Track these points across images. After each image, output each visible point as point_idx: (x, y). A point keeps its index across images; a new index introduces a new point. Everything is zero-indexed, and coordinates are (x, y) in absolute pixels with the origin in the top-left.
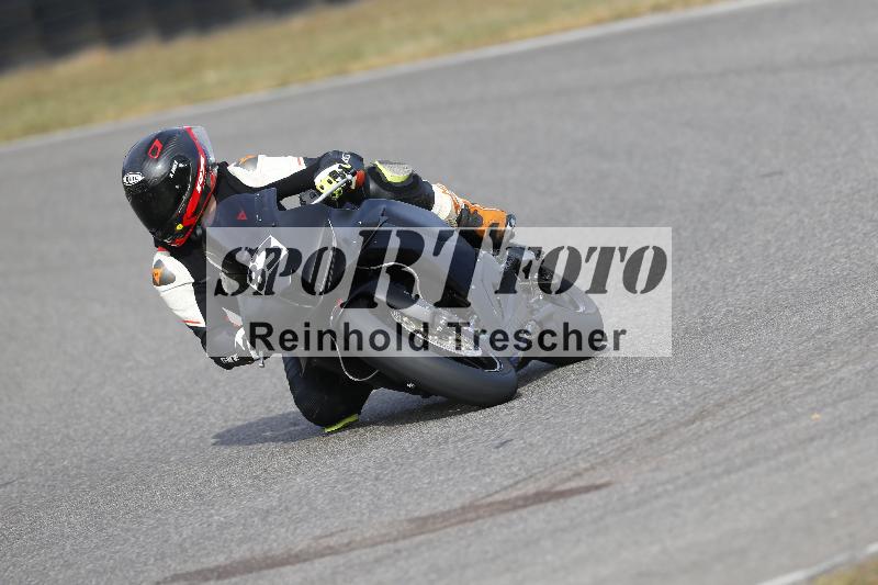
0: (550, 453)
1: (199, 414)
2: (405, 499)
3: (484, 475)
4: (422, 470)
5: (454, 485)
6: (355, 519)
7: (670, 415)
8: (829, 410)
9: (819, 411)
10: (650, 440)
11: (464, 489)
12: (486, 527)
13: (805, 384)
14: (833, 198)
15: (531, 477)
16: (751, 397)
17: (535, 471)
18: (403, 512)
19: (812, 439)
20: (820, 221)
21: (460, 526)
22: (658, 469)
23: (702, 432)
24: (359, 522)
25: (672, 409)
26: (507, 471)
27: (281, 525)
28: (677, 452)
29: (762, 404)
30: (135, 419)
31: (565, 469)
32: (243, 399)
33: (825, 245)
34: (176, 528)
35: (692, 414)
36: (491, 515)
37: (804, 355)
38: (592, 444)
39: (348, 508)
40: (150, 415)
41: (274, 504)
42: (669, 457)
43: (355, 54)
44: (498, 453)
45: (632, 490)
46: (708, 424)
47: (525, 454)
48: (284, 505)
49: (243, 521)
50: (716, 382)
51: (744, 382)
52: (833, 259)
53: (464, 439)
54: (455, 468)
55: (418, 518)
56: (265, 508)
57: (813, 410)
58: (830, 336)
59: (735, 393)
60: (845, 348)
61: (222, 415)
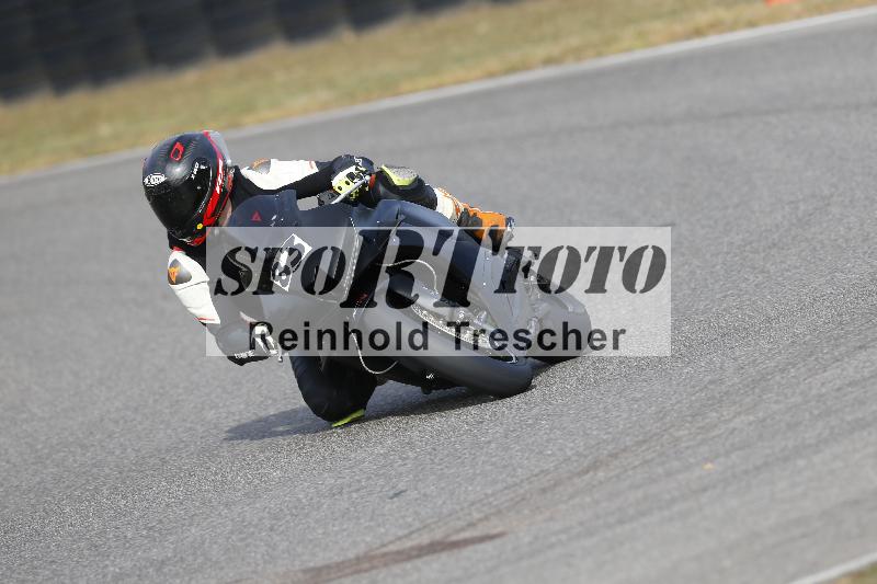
0: (444, 503)
1: (94, 465)
2: (299, 549)
3: (379, 525)
4: (317, 521)
5: (348, 535)
6: (249, 569)
7: (563, 465)
8: (722, 460)
9: (711, 462)
10: (544, 491)
11: (359, 539)
12: (381, 576)
13: (698, 434)
14: (725, 250)
15: (425, 527)
16: (644, 448)
17: (429, 521)
18: (297, 563)
19: (705, 490)
20: (712, 272)
21: (356, 576)
22: (551, 519)
23: (595, 483)
24: (254, 572)
25: (565, 460)
26: (401, 521)
27: (177, 575)
28: (571, 503)
29: (654, 455)
30: (29, 471)
31: (459, 519)
32: (139, 451)
33: (718, 296)
34: (71, 579)
35: (585, 465)
36: (386, 565)
37: (698, 405)
38: (486, 494)
39: (243, 560)
40: (46, 467)
41: (169, 555)
42: (563, 507)
43: (249, 107)
44: (393, 503)
45: (527, 539)
46: (601, 474)
47: (419, 505)
48: (179, 556)
49: (138, 573)
50: (610, 433)
51: (636, 433)
52: (725, 310)
53: (358, 490)
54: (349, 519)
55: (312, 569)
56: (160, 559)
57: (707, 460)
58: (723, 387)
59: (628, 444)
60: (738, 399)
61: (117, 466)
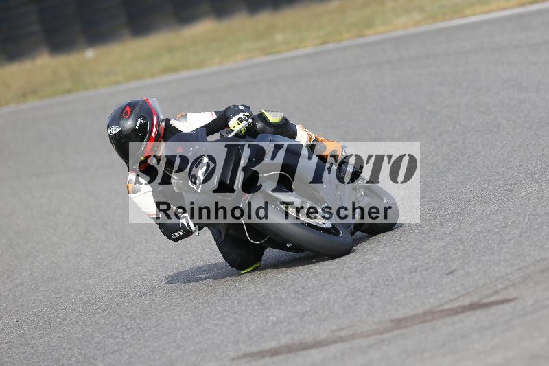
0: (480, 278)
2: (389, 307)
3: (439, 292)
4: (400, 289)
5: (419, 298)
6: (357, 319)
10: (542, 271)
11: (426, 301)
12: (438, 325)
15: (467, 294)
17: (470, 290)
18: (387, 315)
22: (546, 289)
24: (359, 321)
26: (452, 289)
27: (312, 322)
31: (489, 288)
34: (246, 324)
38: (506, 273)
39: (353, 313)
41: (308, 310)
44: (448, 278)
45: (530, 302)
47: (465, 279)
48: (314, 310)
49: (288, 320)
53: (427, 269)
54: (420, 288)
56: (302, 312)
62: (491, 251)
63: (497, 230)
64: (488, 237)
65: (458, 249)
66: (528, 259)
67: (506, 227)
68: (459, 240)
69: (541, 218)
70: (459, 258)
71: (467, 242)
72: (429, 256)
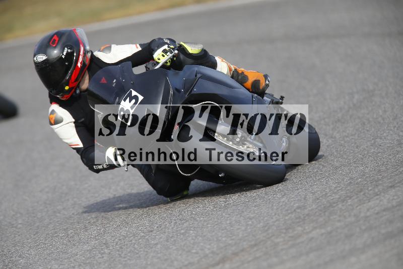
7: (203, 260)
8: (304, 257)
16: (255, 249)
25: (205, 256)
29: (261, 254)
35: (217, 259)
37: (289, 222)
46: (227, 266)
50: (233, 239)
51: (250, 240)
58: (306, 211)
59: (245, 246)
62: (137, 255)
63: (142, 234)
64: (133, 241)
65: (103, 253)
66: (176, 263)
67: (151, 231)
68: (105, 244)
69: (187, 223)
70: (105, 262)
71: (113, 246)
72: (75, 260)
